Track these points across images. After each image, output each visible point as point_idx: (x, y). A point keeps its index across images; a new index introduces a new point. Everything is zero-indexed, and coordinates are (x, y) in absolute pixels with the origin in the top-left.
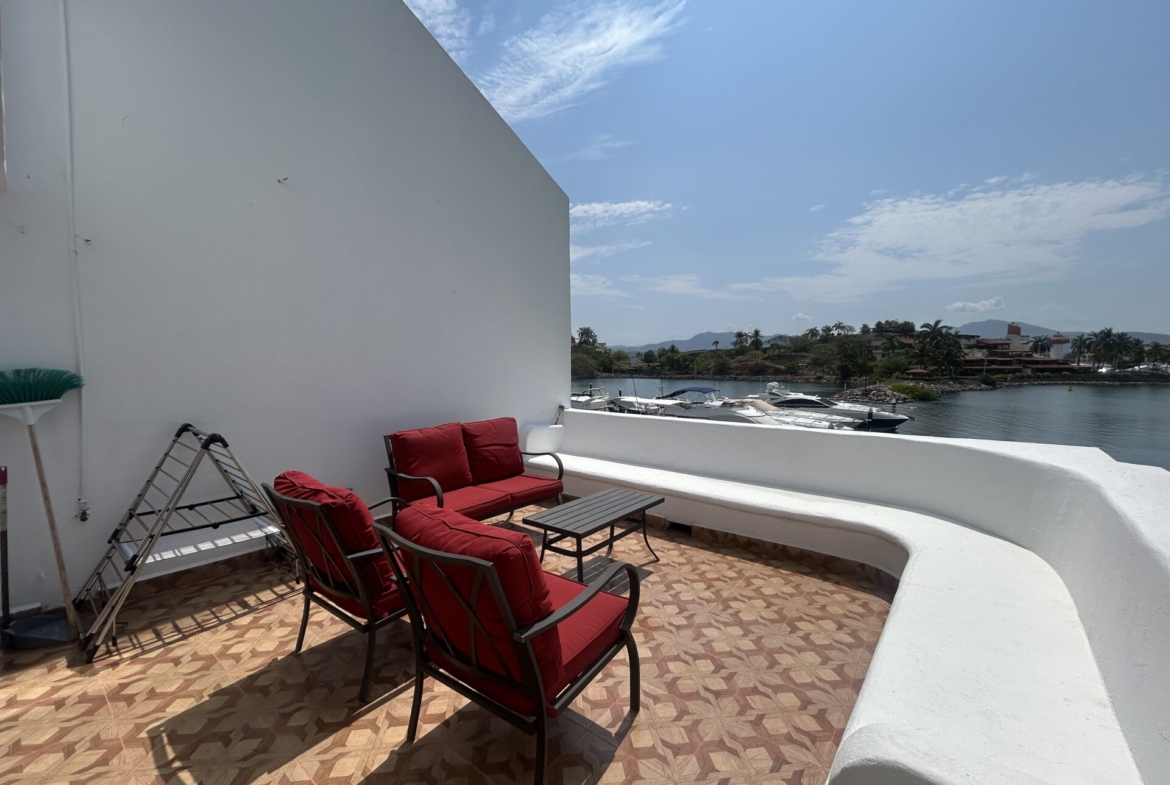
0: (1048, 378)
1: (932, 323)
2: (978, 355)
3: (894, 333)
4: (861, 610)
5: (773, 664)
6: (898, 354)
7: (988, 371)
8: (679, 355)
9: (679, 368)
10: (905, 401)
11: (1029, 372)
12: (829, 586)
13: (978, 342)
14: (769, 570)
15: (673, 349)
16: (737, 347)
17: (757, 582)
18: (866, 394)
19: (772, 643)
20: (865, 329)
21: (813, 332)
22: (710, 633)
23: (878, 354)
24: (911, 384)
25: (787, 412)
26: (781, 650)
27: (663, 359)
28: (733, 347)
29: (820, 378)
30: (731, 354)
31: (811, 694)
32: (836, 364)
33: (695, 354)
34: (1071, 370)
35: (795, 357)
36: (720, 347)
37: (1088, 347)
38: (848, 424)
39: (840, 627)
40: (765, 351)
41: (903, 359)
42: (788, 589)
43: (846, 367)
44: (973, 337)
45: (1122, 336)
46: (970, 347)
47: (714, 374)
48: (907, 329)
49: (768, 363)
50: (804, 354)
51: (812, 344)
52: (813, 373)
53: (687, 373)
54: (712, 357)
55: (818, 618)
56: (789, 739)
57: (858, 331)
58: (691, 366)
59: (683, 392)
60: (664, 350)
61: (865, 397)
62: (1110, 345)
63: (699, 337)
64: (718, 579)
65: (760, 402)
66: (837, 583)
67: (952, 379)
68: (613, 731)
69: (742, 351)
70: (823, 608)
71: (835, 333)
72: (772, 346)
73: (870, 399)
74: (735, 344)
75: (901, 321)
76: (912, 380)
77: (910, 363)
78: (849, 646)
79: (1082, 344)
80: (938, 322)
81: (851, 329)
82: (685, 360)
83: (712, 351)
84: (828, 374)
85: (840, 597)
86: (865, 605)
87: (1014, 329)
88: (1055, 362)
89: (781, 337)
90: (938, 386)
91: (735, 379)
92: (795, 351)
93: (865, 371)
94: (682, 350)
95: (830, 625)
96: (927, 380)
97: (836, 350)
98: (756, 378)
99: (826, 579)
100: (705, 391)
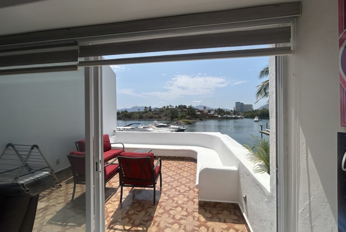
0: (211, 118)
1: (190, 106)
2: (199, 113)
3: (182, 108)
4: (191, 165)
5: (180, 175)
6: (184, 113)
7: (201, 117)
8: (128, 113)
9: (128, 117)
10: (185, 124)
11: (207, 117)
12: (184, 162)
13: (199, 110)
14: (173, 161)
15: (126, 111)
16: (145, 111)
17: (172, 164)
18: (177, 123)
19: (179, 172)
20: (176, 107)
21: (164, 107)
22: (168, 173)
23: (179, 113)
24: (187, 120)
25: (160, 129)
26: (181, 173)
27: (123, 114)
28: (144, 111)
29: (166, 119)
30: (143, 113)
31: (187, 177)
32: (170, 115)
33: (133, 113)
34: (214, 116)
35: (160, 114)
36: (140, 111)
37: (217, 112)
38: (174, 131)
39: (188, 168)
40: (152, 112)
41: (184, 114)
42: (178, 164)
43: (172, 116)
44: (198, 109)
45: (222, 109)
46: (197, 111)
47: (139, 118)
48: (185, 107)
49: (153, 115)
50: (162, 113)
51: (164, 110)
52: (165, 118)
53: (131, 118)
54: (138, 114)
55: (184, 167)
56: (186, 183)
57: (175, 107)
58: (132, 116)
59: (132, 124)
60: (123, 111)
61: (177, 124)
62: (220, 111)
63: (133, 108)
64: (165, 165)
65: (153, 126)
66: (186, 161)
67: (194, 119)
68: (159, 190)
69: (146, 112)
70: (185, 165)
71: (170, 107)
72: (154, 110)
73: (178, 124)
74: (144, 110)
75: (184, 105)
76: (187, 119)
77: (186, 115)
78: (190, 170)
79: (216, 111)
80: (191, 106)
81: (173, 107)
82: (130, 114)
83: (138, 112)
84: (168, 118)
85: (187, 163)
86: (191, 164)
87: (205, 108)
88: (212, 115)
89: (157, 108)
90: (192, 121)
91: (145, 120)
92: (160, 112)
93: (177, 117)
94: (129, 111)
95: (187, 168)
96: (189, 119)
97: (170, 112)
98: (150, 119)
99: (184, 161)
100: (139, 124)
